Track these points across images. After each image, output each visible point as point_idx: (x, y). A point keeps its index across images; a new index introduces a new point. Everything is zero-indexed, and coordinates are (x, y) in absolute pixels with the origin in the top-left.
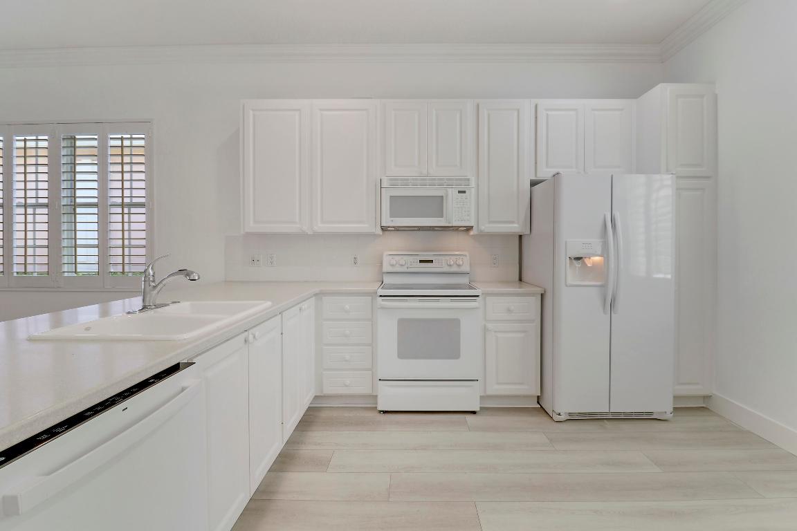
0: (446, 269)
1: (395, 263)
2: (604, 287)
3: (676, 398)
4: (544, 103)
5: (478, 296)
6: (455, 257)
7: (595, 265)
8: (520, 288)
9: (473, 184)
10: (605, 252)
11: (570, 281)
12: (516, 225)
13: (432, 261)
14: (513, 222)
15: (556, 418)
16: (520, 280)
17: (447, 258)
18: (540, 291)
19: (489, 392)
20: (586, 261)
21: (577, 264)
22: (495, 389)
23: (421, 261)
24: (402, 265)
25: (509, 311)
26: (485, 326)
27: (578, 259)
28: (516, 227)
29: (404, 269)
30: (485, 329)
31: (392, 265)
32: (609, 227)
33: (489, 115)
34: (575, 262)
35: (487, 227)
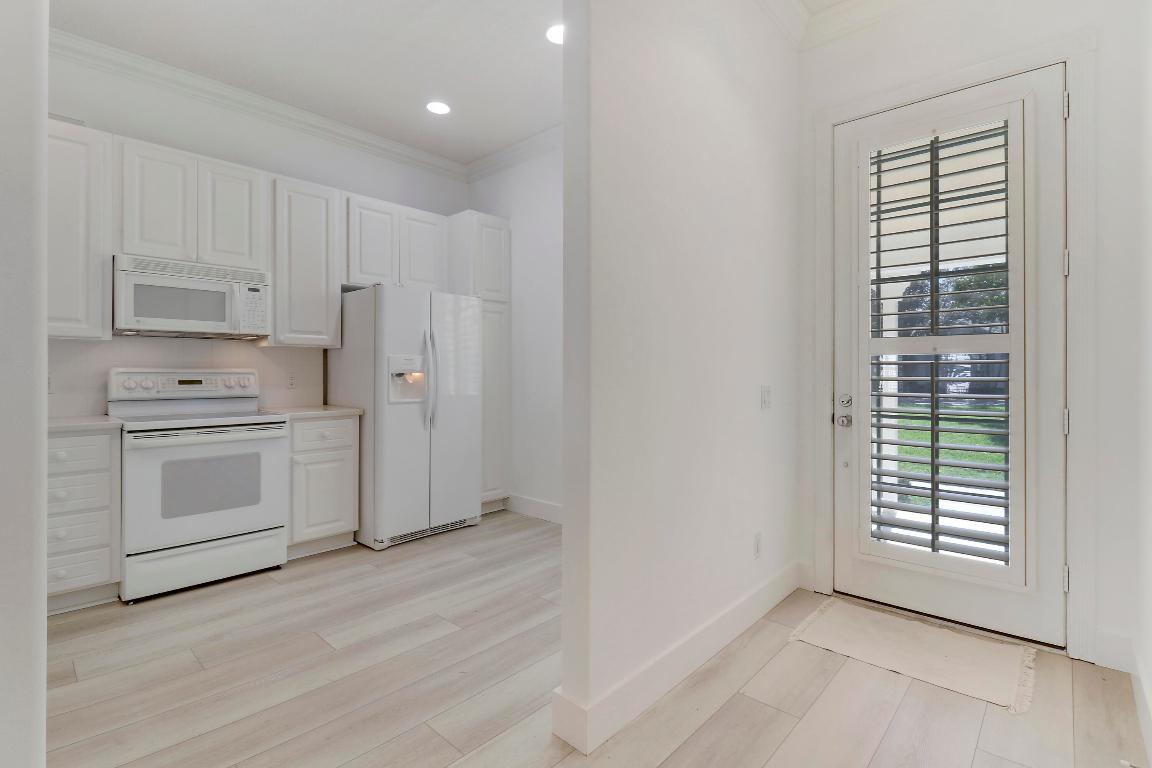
0: (224, 392)
1: (133, 385)
2: (424, 403)
3: (484, 504)
4: (357, 199)
5: (284, 422)
6: (238, 376)
7: (416, 382)
8: (326, 410)
9: (269, 281)
10: (424, 369)
11: (392, 400)
12: (324, 337)
13: (200, 382)
14: (319, 333)
15: (378, 546)
16: (325, 403)
17: (225, 377)
18: (358, 412)
19: (298, 539)
20: (407, 377)
21: (399, 381)
22: (305, 533)
23: (181, 382)
24: (147, 389)
25: (323, 437)
26: (292, 459)
27: (400, 375)
28: (326, 339)
29: (153, 394)
30: (293, 463)
31: (129, 389)
32: (428, 343)
33: (290, 197)
34: (396, 378)
35: (288, 337)
